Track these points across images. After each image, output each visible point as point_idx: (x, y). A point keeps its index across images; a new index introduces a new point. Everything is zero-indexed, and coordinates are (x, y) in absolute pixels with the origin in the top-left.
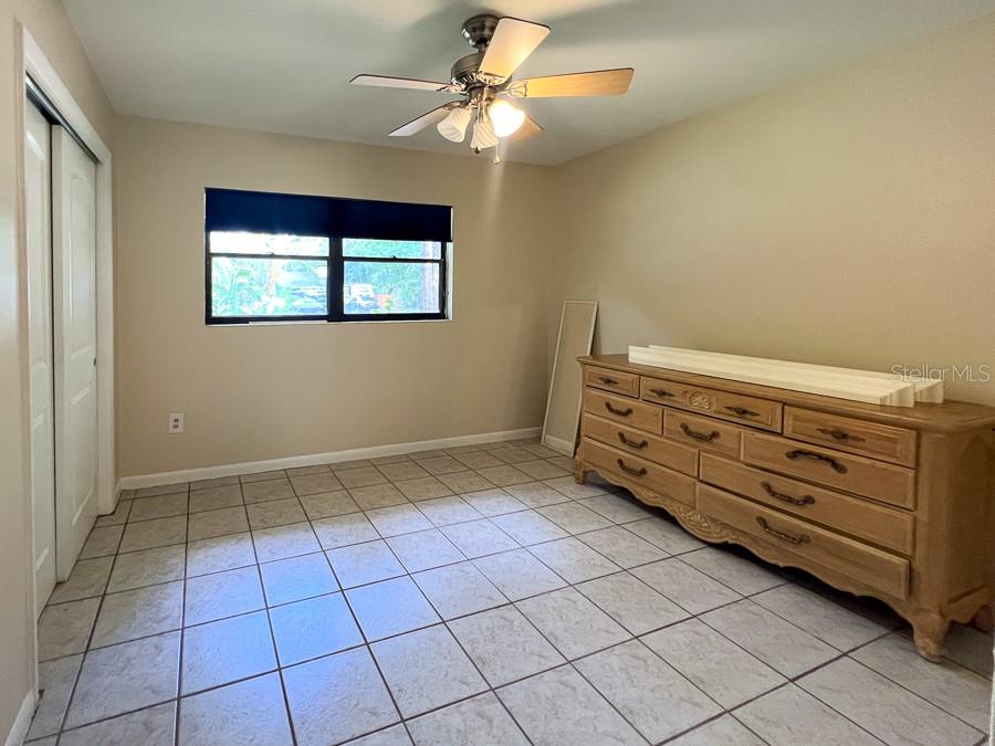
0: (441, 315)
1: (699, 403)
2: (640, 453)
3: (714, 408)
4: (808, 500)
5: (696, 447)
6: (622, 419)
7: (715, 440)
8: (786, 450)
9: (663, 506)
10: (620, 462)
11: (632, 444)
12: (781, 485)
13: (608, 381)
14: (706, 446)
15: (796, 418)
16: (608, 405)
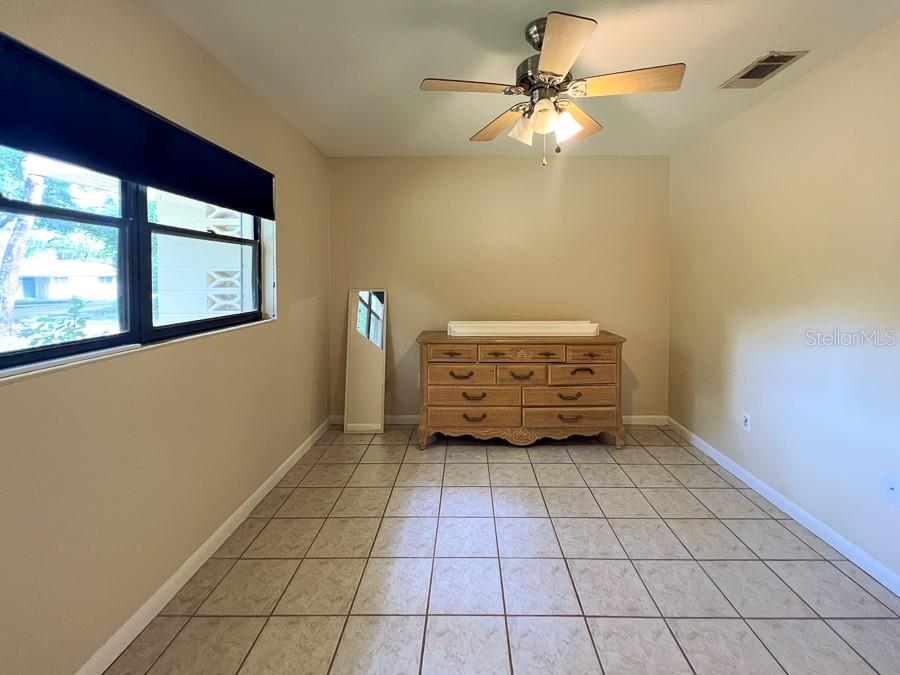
0: (256, 316)
1: (522, 355)
2: (482, 403)
3: (531, 356)
4: (579, 395)
5: (518, 385)
6: (465, 381)
7: (532, 377)
8: (570, 370)
9: (497, 436)
10: (465, 416)
11: (474, 399)
12: (567, 391)
13: (452, 354)
14: (527, 382)
15: (574, 351)
16: (452, 374)
